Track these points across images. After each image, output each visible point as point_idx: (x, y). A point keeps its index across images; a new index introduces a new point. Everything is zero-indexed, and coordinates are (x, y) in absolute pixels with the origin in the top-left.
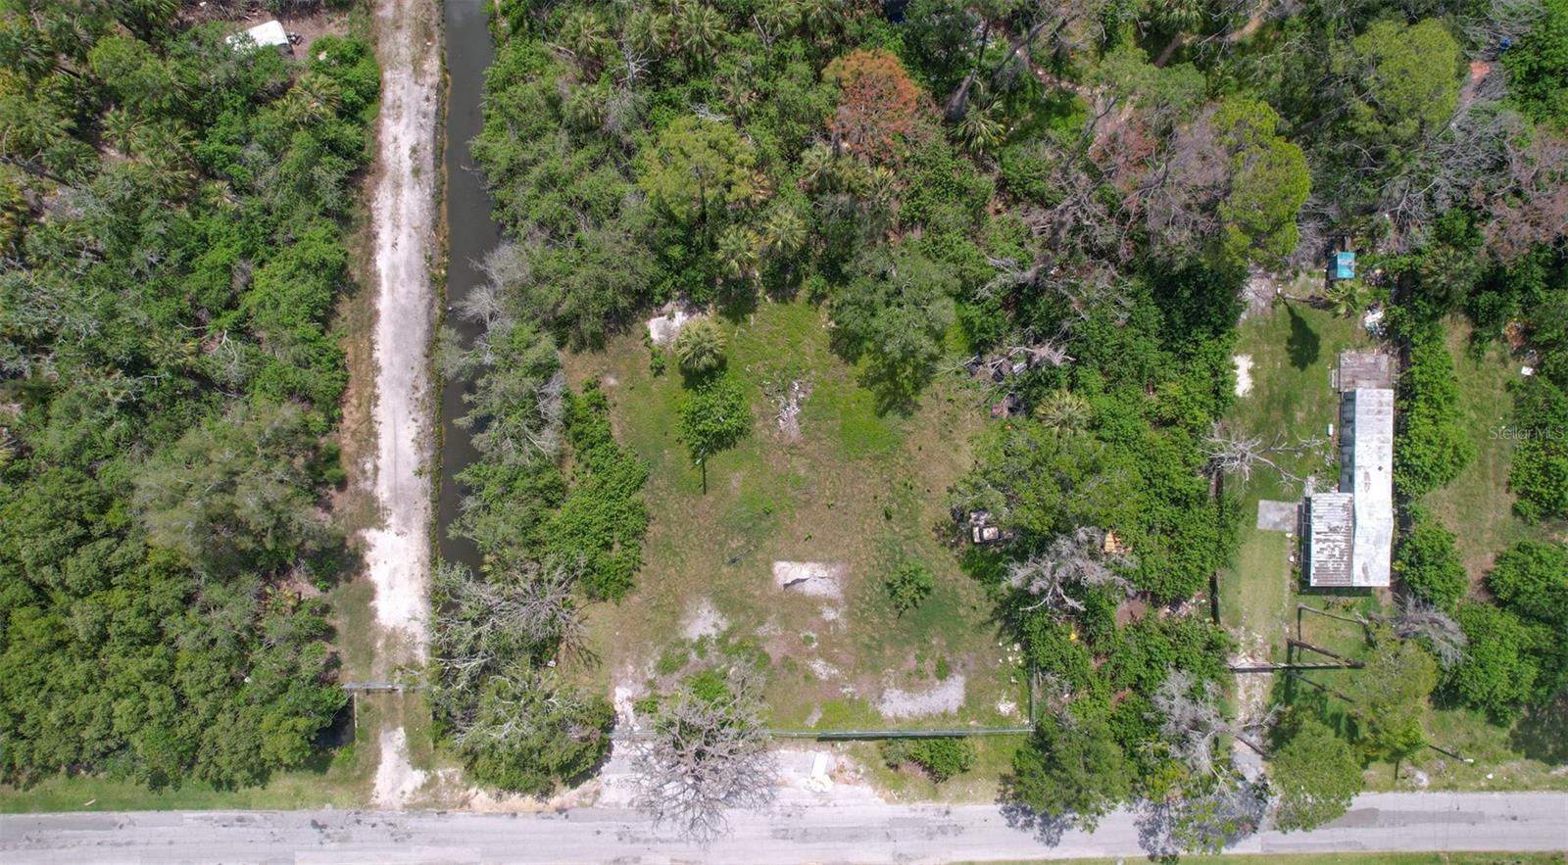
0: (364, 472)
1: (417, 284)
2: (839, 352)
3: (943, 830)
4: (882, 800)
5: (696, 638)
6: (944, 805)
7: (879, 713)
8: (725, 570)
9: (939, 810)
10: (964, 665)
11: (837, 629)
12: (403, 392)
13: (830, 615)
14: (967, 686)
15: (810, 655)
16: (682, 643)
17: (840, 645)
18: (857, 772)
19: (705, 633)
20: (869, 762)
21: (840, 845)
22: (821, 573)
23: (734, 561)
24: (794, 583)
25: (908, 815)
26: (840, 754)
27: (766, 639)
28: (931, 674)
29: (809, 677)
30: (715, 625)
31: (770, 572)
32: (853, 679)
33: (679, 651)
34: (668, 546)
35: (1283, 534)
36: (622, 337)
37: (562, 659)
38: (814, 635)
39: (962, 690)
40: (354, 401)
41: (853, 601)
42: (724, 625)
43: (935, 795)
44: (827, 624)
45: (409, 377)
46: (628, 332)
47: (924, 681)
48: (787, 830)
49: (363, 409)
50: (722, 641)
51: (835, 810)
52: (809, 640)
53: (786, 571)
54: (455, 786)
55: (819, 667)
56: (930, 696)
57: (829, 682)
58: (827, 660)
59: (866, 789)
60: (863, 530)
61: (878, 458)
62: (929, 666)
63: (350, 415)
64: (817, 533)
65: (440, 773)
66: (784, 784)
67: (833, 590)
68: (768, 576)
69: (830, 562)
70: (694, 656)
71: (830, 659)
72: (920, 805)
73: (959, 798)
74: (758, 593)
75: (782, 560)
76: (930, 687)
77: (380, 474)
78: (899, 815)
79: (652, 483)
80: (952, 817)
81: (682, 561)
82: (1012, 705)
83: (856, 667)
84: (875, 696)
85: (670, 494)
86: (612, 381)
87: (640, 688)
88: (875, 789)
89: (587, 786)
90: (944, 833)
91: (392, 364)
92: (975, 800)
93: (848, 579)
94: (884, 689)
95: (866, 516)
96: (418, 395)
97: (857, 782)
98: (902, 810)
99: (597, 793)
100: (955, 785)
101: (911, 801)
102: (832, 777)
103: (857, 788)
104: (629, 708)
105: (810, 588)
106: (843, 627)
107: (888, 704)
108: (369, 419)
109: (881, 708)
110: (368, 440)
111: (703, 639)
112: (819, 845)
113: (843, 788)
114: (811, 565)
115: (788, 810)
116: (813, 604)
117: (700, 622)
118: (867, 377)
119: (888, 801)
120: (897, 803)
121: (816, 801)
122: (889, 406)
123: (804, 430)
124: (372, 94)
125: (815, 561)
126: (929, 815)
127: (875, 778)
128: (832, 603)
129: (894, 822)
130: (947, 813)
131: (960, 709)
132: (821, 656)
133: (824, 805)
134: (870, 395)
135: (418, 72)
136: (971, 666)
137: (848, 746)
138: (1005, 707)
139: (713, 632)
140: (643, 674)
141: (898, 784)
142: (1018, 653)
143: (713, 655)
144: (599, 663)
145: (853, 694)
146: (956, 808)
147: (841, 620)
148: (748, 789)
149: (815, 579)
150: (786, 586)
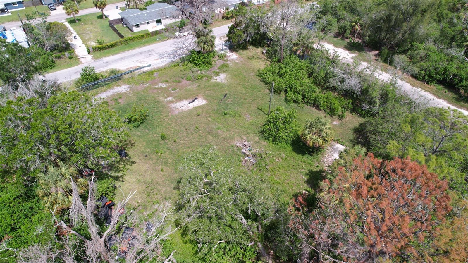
4: (115, 68)
5: (220, 74)
7: (128, 84)
8: (227, 92)
11: (163, 96)
13: (170, 99)
15: (170, 87)
16: (224, 72)
17: (159, 93)
19: (218, 77)
22: (183, 108)
23: (225, 96)
24: (193, 101)
27: (192, 84)
28: (110, 101)
29: (166, 82)
32: (146, 88)
33: (224, 70)
37: (263, 56)
38: (172, 91)
42: (212, 81)
44: (169, 96)
47: (112, 98)
50: (209, 78)
51: (133, 61)
52: (174, 90)
53: (200, 102)
55: (164, 85)
57: (157, 83)
58: (162, 88)
59: (123, 68)
60: (173, 128)
62: (112, 103)
64: (195, 117)
68: (207, 98)
69: (182, 112)
70: (217, 71)
71: (160, 88)
74: (207, 92)
75: (204, 105)
76: (109, 98)
78: (105, 67)
83: (147, 91)
84: (133, 88)
86: (335, 123)
93: (169, 111)
94: (130, 90)
104: (229, 54)
105: (185, 102)
106: (161, 98)
107: (126, 88)
109: (129, 86)
111: (217, 75)
113: (133, 66)
114: (190, 108)
115: (151, 55)
116: (180, 99)
117: (223, 78)
121: (141, 60)
125: (189, 110)
128: (172, 102)
129: (107, 66)
132: (165, 88)
133: (138, 60)
139: (215, 78)
140: (231, 62)
143: (210, 73)
144: (249, 58)
145: (144, 85)
147: (163, 99)
148: (171, 55)
149: (185, 105)
150: (196, 99)
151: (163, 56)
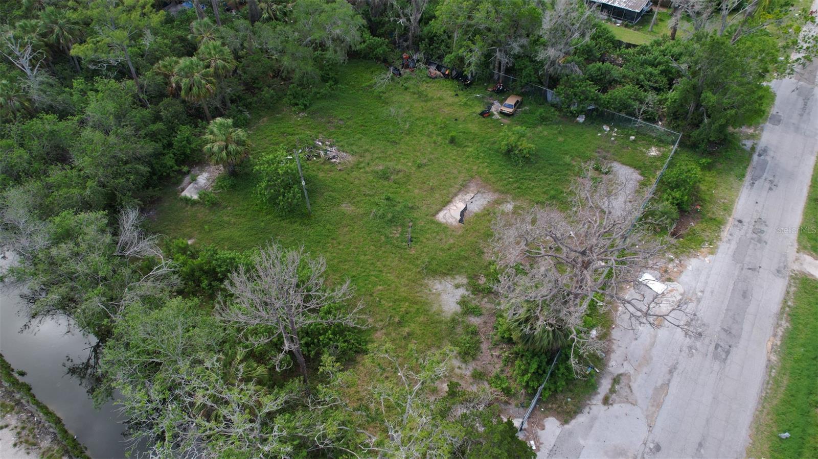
2: (321, 117)
3: (758, 232)
4: (710, 257)
5: (458, 309)
6: (731, 221)
8: (413, 251)
9: (735, 226)
10: (605, 158)
11: (524, 210)
13: (508, 207)
14: (623, 164)
16: (454, 322)
18: (672, 260)
19: (458, 298)
20: (665, 248)
21: (752, 309)
22: (468, 197)
23: (411, 242)
25: (733, 245)
26: (646, 263)
28: (602, 176)
30: (457, 287)
31: (439, 224)
33: (459, 330)
38: (519, 225)
39: (626, 167)
41: (509, 189)
42: (462, 280)
43: (719, 224)
44: (515, 213)
47: (606, 182)
48: (717, 346)
50: (477, 290)
51: (707, 294)
53: (451, 214)
56: (620, 184)
59: (692, 264)
60: (455, 160)
67: (489, 197)
68: (443, 228)
69: (464, 188)
70: (475, 321)
72: (725, 235)
73: (728, 209)
74: (452, 241)
75: (437, 213)
76: (613, 182)
78: (731, 252)
80: (746, 220)
82: (654, 149)
88: (696, 256)
90: (762, 232)
92: (732, 202)
93: (486, 185)
95: (446, 154)
97: (682, 266)
98: (726, 247)
100: (712, 208)
101: (718, 238)
102: (669, 280)
103: (689, 268)
105: (475, 209)
106: (525, 204)
107: (613, 210)
111: (463, 302)
112: (746, 326)
113: (684, 278)
114: (457, 199)
116: (490, 212)
117: (445, 297)
119: (712, 253)
120: (717, 247)
123: (353, 153)
125: (456, 195)
126: (738, 234)
127: (685, 251)
128: (498, 202)
129: (737, 257)
130: (740, 221)
131: (641, 174)
133: (699, 300)
136: (608, 155)
138: (654, 152)
139: (462, 292)
141: (698, 240)
142: (611, 130)
143: (485, 304)
146: (737, 215)
147: (518, 203)
150: (461, 221)
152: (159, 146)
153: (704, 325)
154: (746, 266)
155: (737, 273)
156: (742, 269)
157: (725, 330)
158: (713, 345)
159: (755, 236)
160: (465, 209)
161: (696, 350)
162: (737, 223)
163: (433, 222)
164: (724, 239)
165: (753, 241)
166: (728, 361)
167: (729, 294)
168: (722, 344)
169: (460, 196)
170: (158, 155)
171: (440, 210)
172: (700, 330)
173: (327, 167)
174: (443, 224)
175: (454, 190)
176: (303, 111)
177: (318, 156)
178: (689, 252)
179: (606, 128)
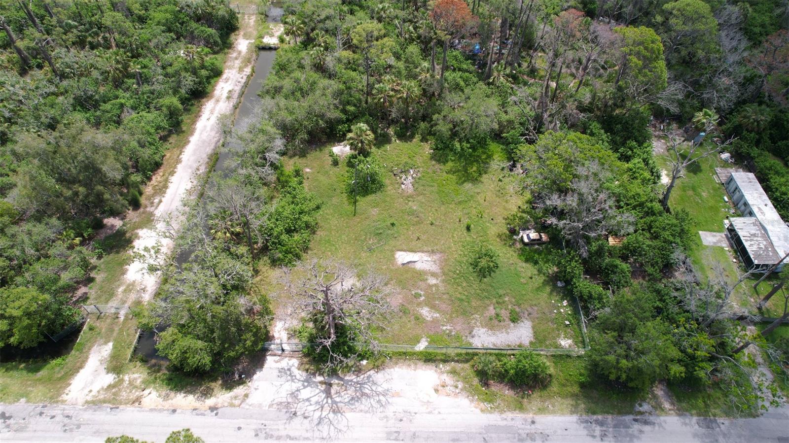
0: (153, 203)
1: (214, 132)
2: (435, 160)
3: (531, 436)
4: (478, 411)
6: (530, 416)
7: (471, 343)
8: (363, 254)
9: (525, 420)
10: (529, 314)
11: (437, 290)
12: (190, 171)
13: (432, 281)
14: (533, 328)
15: (419, 305)
17: (440, 298)
18: (456, 387)
20: (465, 379)
22: (426, 258)
23: (370, 250)
24: (408, 263)
25: (504, 423)
26: (442, 373)
27: (388, 295)
28: (507, 319)
29: (418, 318)
31: (393, 256)
32: (450, 320)
34: (329, 241)
35: (722, 248)
36: (318, 153)
38: (422, 293)
39: (531, 331)
40: (161, 174)
41: (449, 274)
43: (521, 408)
44: (430, 286)
45: (195, 165)
46: (321, 150)
47: (502, 323)
48: (398, 432)
49: (165, 177)
51: (440, 416)
52: (417, 296)
53: (402, 257)
54: (136, 387)
55: (425, 312)
56: (508, 333)
57: (432, 322)
58: (431, 308)
60: (453, 237)
61: (460, 203)
62: (504, 314)
63: (157, 179)
64: (423, 237)
65: (126, 378)
66: (397, 395)
67: (434, 268)
68: (392, 259)
69: (432, 252)
71: (433, 307)
72: (509, 415)
73: (542, 411)
74: (384, 267)
75: (401, 250)
76: (507, 327)
77: (162, 204)
78: (492, 423)
79: (323, 211)
80: (537, 426)
81: (336, 249)
82: (570, 341)
83: (452, 313)
84: (467, 332)
85: (334, 216)
86: (308, 170)
87: (295, 322)
88: (472, 401)
89: (239, 390)
90: (533, 439)
91: (188, 160)
92: (554, 412)
93: (444, 263)
94: (473, 327)
95: (455, 230)
96: (198, 173)
97: (456, 395)
98: (495, 418)
99: (246, 396)
100: (535, 400)
101: (502, 412)
102: (436, 391)
103: (457, 400)
104: (284, 336)
105: (419, 266)
106: (442, 289)
107: (476, 338)
108: (167, 181)
109: (471, 341)
110: (162, 189)
113: (445, 399)
114: (420, 254)
115: (399, 416)
116: (421, 275)
118: (451, 170)
119: (482, 411)
120: (491, 413)
121: (423, 409)
122: (465, 181)
123: (416, 189)
124: (217, 73)
125: (423, 252)
126: (518, 423)
127: (471, 391)
128: (433, 275)
130: (533, 422)
131: (531, 343)
132: (427, 305)
133: (430, 413)
134: (454, 177)
135: (241, 70)
136: (535, 315)
137: (448, 367)
138: (565, 343)
141: (490, 399)
142: (567, 306)
145: (451, 331)
146: (539, 418)
147: (440, 284)
148: (368, 396)
149: (423, 261)
150: (403, 264)
151: (381, 398)
152: (344, 117)
153: (411, 421)
154: (485, 436)
155: (474, 431)
156: (480, 434)
157: (414, 434)
158: (398, 430)
159: (525, 436)
160: (415, 262)
161: (387, 421)
162: (530, 420)
163: (392, 251)
164: (504, 416)
165: (516, 435)
166: (390, 442)
167: (448, 430)
168: (401, 434)
169: (423, 254)
170: (339, 121)
171: (405, 251)
172: (405, 419)
173: (397, 186)
174: (394, 257)
175: (425, 249)
176: (434, 150)
177: (401, 178)
178: (473, 396)
179: (565, 303)
